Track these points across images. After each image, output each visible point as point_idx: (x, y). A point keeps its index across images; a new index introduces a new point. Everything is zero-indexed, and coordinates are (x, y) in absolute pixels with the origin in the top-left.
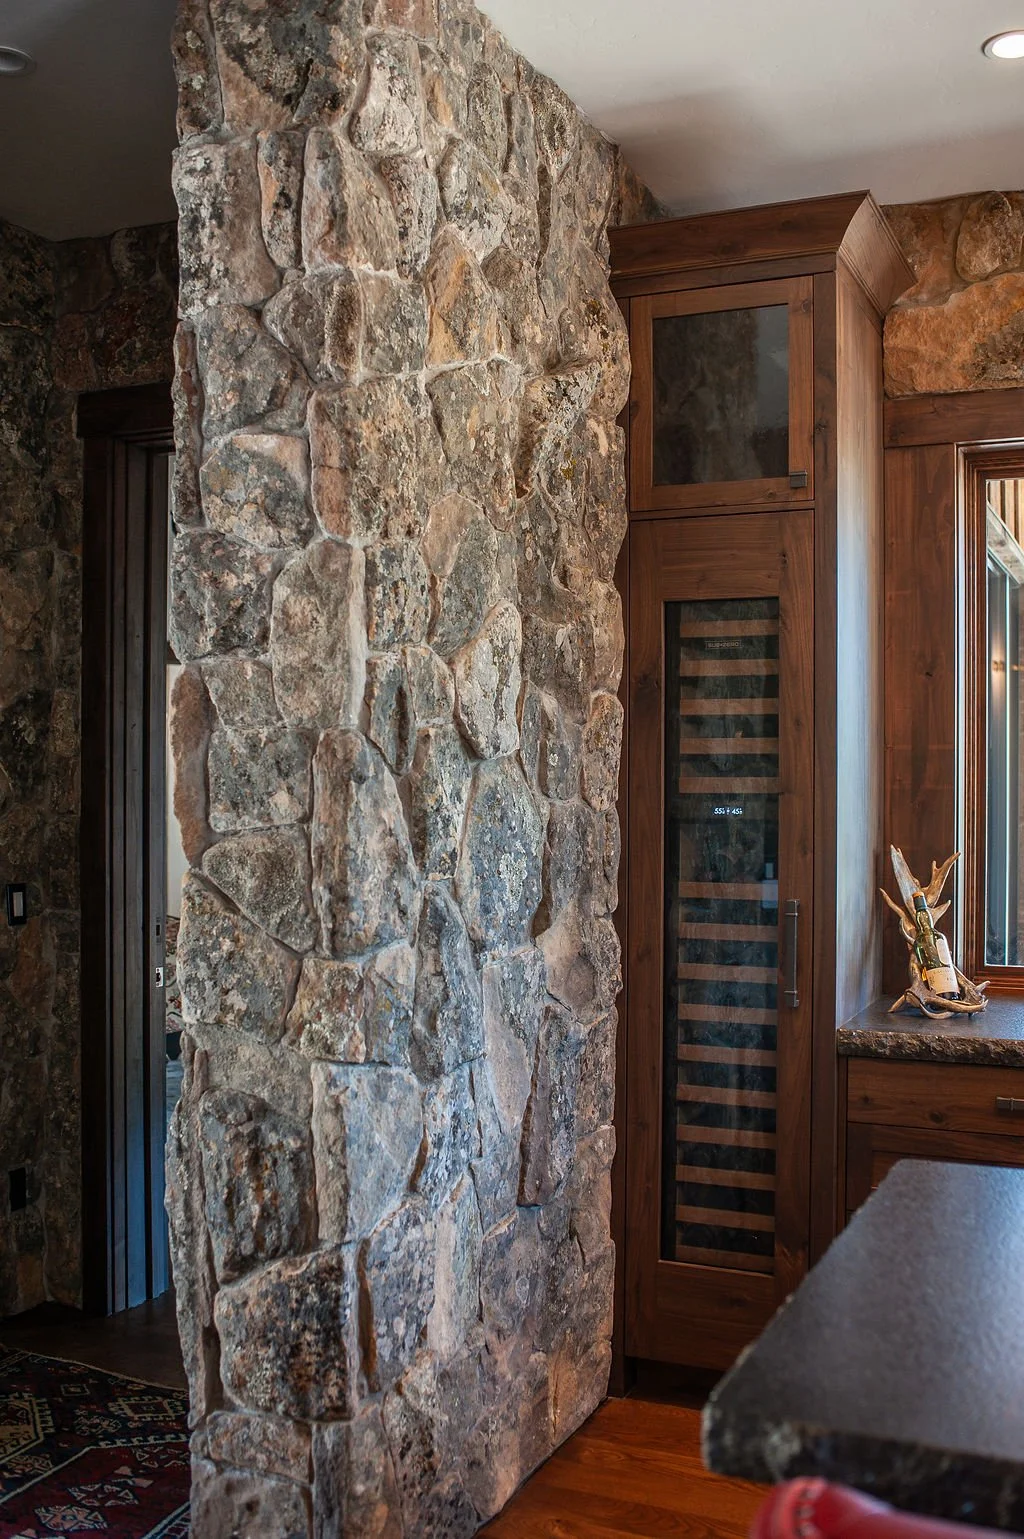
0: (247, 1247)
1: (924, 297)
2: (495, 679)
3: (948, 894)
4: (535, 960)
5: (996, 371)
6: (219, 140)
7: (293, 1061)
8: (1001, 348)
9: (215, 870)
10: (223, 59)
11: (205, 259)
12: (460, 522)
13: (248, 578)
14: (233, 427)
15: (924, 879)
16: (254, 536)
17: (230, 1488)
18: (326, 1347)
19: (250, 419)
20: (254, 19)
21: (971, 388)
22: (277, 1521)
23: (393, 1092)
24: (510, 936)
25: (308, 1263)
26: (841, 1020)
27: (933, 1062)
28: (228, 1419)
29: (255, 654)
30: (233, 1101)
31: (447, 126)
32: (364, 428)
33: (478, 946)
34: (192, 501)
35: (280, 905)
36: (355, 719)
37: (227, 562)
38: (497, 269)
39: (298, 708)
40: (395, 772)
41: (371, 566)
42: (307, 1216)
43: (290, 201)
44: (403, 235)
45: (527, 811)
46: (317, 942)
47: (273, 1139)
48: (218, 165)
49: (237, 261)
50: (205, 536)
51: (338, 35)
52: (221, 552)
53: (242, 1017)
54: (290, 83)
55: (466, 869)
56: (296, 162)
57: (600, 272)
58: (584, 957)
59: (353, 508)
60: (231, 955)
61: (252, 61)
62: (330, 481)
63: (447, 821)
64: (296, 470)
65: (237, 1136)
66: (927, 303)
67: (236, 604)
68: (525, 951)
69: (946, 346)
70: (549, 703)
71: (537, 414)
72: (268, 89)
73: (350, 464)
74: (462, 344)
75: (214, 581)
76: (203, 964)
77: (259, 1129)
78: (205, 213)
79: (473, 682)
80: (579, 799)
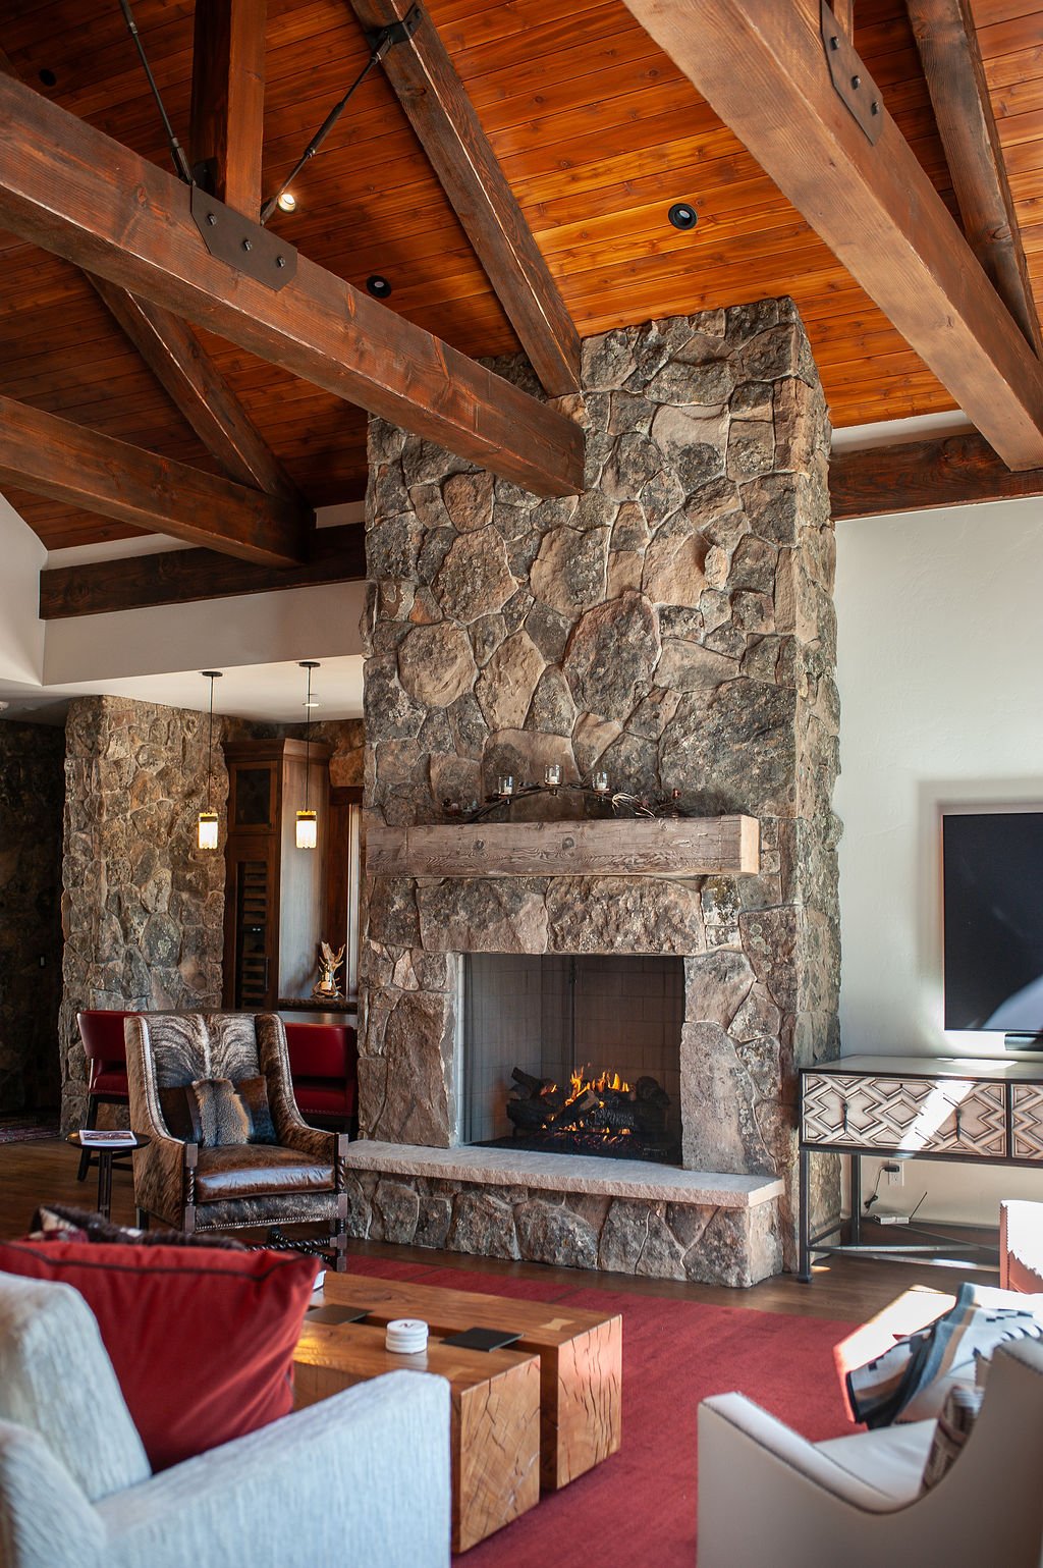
2: (156, 892)
3: (344, 958)
4: (176, 973)
5: (359, 780)
6: (76, 758)
7: (86, 989)
8: (361, 773)
10: (76, 738)
11: (71, 788)
12: (143, 849)
13: (80, 869)
14: (76, 831)
15: (335, 951)
16: (82, 859)
17: (70, 1101)
19: (79, 829)
20: (83, 729)
21: (352, 786)
23: (113, 999)
24: (162, 962)
26: (281, 996)
28: (70, 1083)
29: (81, 888)
30: (74, 1000)
31: (140, 743)
32: (105, 833)
33: (149, 965)
34: (67, 849)
35: (85, 950)
36: (103, 904)
37: (75, 864)
38: (163, 774)
39: (90, 901)
40: (118, 917)
41: (108, 866)
43: (89, 776)
44: (121, 780)
45: (171, 928)
48: (74, 765)
49: (78, 789)
50: (71, 858)
51: (100, 738)
52: (74, 862)
53: (76, 979)
54: (89, 746)
55: (143, 943)
56: (90, 767)
57: (220, 757)
58: (200, 974)
59: (102, 853)
60: (75, 963)
61: (82, 739)
62: (96, 846)
63: (135, 930)
64: (90, 843)
67: (77, 875)
68: (172, 970)
69: (346, 771)
70: (185, 896)
71: (177, 814)
72: (86, 746)
73: (101, 842)
74: (143, 802)
75: (72, 869)
76: (69, 966)
78: (71, 776)
79: (148, 892)
80: (201, 925)
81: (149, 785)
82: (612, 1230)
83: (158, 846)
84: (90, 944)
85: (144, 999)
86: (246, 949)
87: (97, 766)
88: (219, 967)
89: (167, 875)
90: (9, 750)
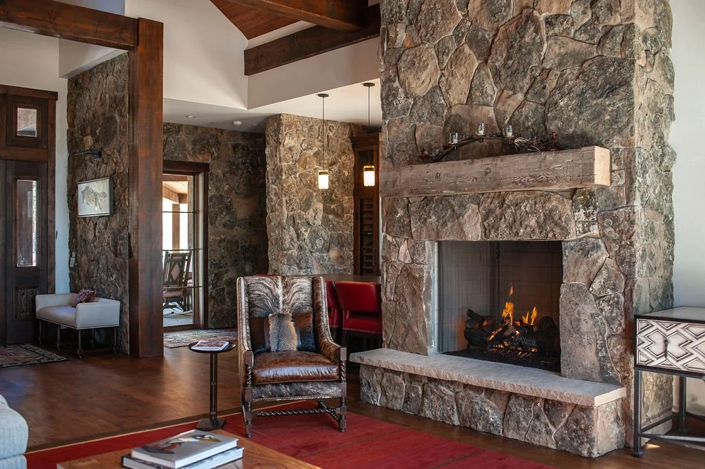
2: (314, 215)
4: (327, 256)
6: (270, 147)
9: (272, 241)
10: (270, 136)
11: (269, 162)
12: (307, 193)
13: (274, 203)
16: (274, 198)
19: (273, 183)
20: (273, 132)
23: (292, 269)
24: (320, 251)
29: (274, 213)
30: (273, 270)
31: (302, 138)
32: (285, 185)
33: (311, 252)
34: (268, 194)
35: (277, 244)
36: (285, 221)
37: (272, 201)
38: (316, 154)
39: (279, 220)
41: (287, 202)
43: (276, 156)
44: (292, 157)
45: (324, 233)
48: (270, 150)
49: (272, 163)
50: (270, 198)
51: (280, 135)
55: (308, 241)
56: (276, 151)
58: (341, 257)
59: (283, 195)
60: (273, 251)
62: (281, 192)
63: (303, 234)
64: (277, 190)
67: (273, 207)
68: (325, 254)
70: (331, 217)
72: (274, 141)
73: (282, 189)
74: (305, 169)
78: (269, 156)
79: (310, 215)
80: (341, 232)
81: (308, 159)
82: (511, 413)
83: (315, 191)
84: (280, 241)
85: (309, 270)
86: (365, 244)
87: (279, 151)
88: (351, 253)
89: (320, 206)
90: (252, 147)
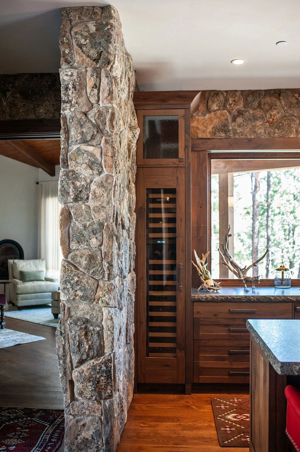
0: (84, 357)
1: (200, 114)
2: (127, 209)
4: (128, 281)
5: (218, 134)
6: (76, 68)
7: (97, 308)
8: (219, 129)
9: (72, 259)
11: (70, 98)
12: (122, 169)
13: (83, 183)
14: (79, 143)
15: (201, 258)
16: (84, 172)
17: (77, 421)
18: (107, 380)
19: (85, 141)
20: (86, 38)
21: (211, 138)
22: (92, 427)
25: (102, 359)
27: (215, 302)
28: (77, 403)
29: (84, 203)
30: (78, 319)
31: (122, 68)
32: (116, 146)
33: (124, 277)
34: (66, 162)
35: (93, 267)
37: (77, 178)
39: (98, 217)
41: (115, 181)
42: (102, 347)
43: (97, 86)
45: (128, 243)
46: (104, 277)
47: (91, 328)
48: (75, 74)
49: (80, 100)
50: (70, 171)
51: (110, 46)
52: (75, 176)
53: (81, 297)
54: (95, 56)
55: (123, 257)
56: (99, 77)
58: (133, 280)
59: (114, 166)
60: (77, 281)
61: (84, 49)
62: (108, 159)
64: (98, 156)
65: (81, 328)
66: (201, 116)
67: (80, 190)
69: (206, 127)
71: (130, 141)
72: (88, 56)
73: (114, 155)
74: (124, 124)
75: (73, 183)
76: (69, 284)
77: (87, 326)
78: (70, 86)
80: (133, 240)
